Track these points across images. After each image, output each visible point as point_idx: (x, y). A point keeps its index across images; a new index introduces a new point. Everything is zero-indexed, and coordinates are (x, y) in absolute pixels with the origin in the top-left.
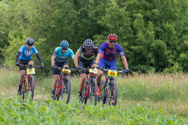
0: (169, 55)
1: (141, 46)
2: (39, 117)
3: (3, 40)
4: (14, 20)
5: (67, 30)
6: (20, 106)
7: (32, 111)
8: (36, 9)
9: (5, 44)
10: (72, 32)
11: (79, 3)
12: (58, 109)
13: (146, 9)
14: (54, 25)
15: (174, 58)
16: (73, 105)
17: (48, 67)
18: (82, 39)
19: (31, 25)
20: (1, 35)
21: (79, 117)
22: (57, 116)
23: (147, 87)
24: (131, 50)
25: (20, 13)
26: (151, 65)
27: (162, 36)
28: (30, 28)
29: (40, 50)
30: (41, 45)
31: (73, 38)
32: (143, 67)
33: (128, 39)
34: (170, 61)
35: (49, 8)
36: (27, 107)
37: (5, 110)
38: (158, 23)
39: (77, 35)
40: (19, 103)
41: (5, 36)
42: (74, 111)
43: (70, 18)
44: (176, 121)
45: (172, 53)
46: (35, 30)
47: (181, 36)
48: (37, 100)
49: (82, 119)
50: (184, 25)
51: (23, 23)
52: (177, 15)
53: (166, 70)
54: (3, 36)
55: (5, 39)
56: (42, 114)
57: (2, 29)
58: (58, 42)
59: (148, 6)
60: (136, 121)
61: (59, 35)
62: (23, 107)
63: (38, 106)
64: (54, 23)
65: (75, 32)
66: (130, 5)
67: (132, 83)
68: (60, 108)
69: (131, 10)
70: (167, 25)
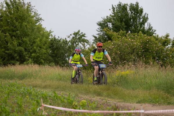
0: (26, 55)
1: (11, 50)
13: (13, 31)
15: (29, 56)
23: (15, 72)
24: (6, 53)
26: (17, 60)
27: (22, 45)
32: (13, 62)
33: (5, 47)
34: (27, 58)
38: (20, 38)
44: (32, 90)
45: (28, 54)
47: (32, 45)
50: (33, 39)
52: (29, 33)
53: (25, 63)
59: (14, 30)
60: (11, 91)
66: (5, 30)
67: (8, 70)
69: (5, 32)
70: (25, 39)
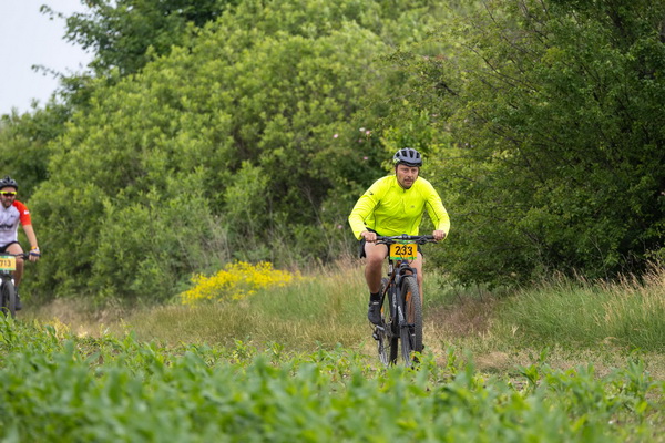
2: (500, 434)
3: (366, 158)
4: (407, 85)
5: (590, 119)
6: (432, 394)
7: (475, 411)
8: (481, 47)
9: (376, 173)
10: (608, 126)
11: (630, 23)
12: (568, 403)
14: (546, 103)
16: (620, 385)
17: (530, 250)
18: (646, 147)
19: (465, 103)
20: (360, 141)
21: (644, 430)
22: (565, 429)
25: (423, 63)
28: (460, 114)
29: (500, 193)
30: (500, 173)
31: (613, 145)
35: (527, 41)
36: (459, 396)
37: (382, 410)
39: (628, 137)
40: (429, 384)
41: (373, 145)
42: (625, 405)
43: (602, 76)
46: (480, 121)
48: (493, 370)
49: (655, 435)
51: (434, 96)
54: (368, 144)
55: (375, 154)
56: (514, 421)
57: (362, 120)
58: (561, 161)
61: (566, 136)
62: (444, 396)
63: (496, 393)
64: (545, 93)
65: (619, 124)
68: (575, 399)
